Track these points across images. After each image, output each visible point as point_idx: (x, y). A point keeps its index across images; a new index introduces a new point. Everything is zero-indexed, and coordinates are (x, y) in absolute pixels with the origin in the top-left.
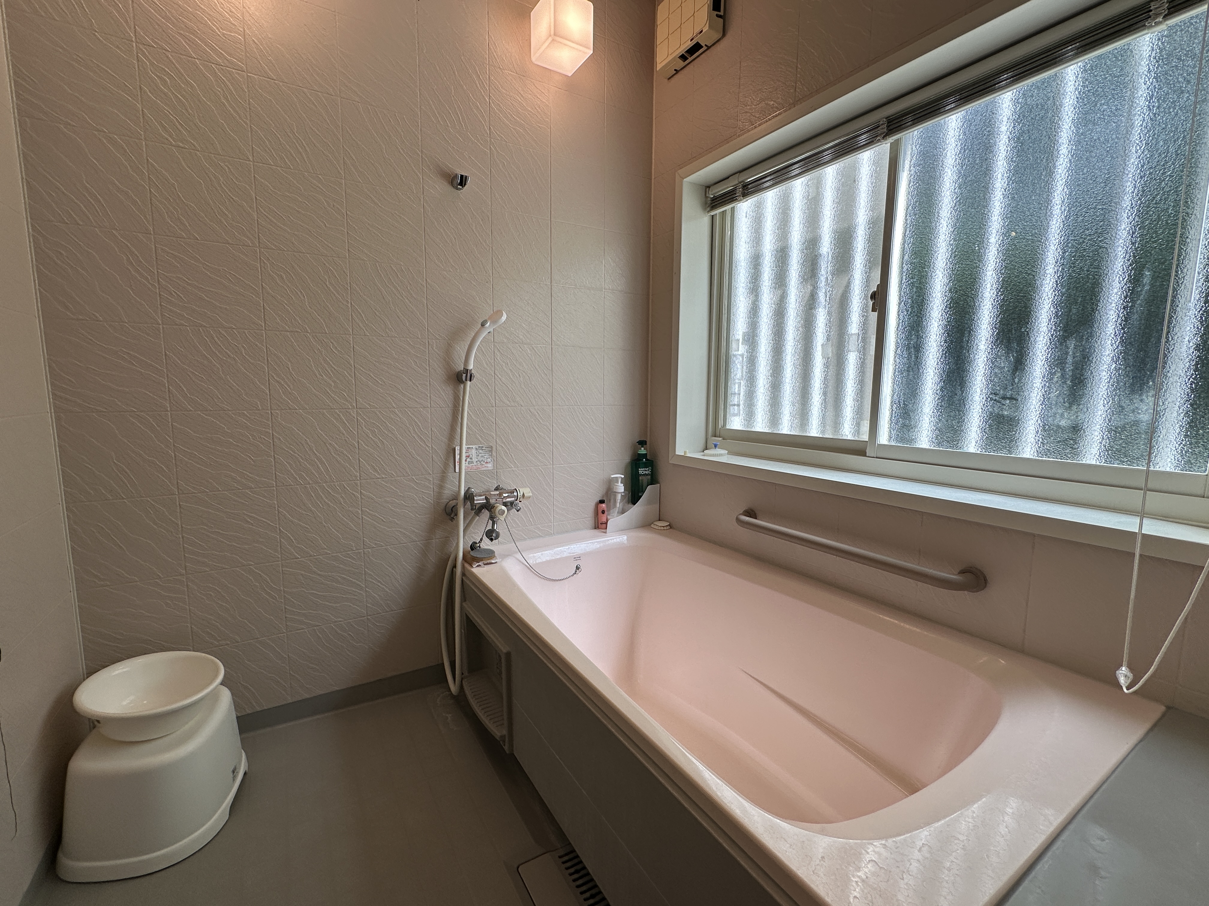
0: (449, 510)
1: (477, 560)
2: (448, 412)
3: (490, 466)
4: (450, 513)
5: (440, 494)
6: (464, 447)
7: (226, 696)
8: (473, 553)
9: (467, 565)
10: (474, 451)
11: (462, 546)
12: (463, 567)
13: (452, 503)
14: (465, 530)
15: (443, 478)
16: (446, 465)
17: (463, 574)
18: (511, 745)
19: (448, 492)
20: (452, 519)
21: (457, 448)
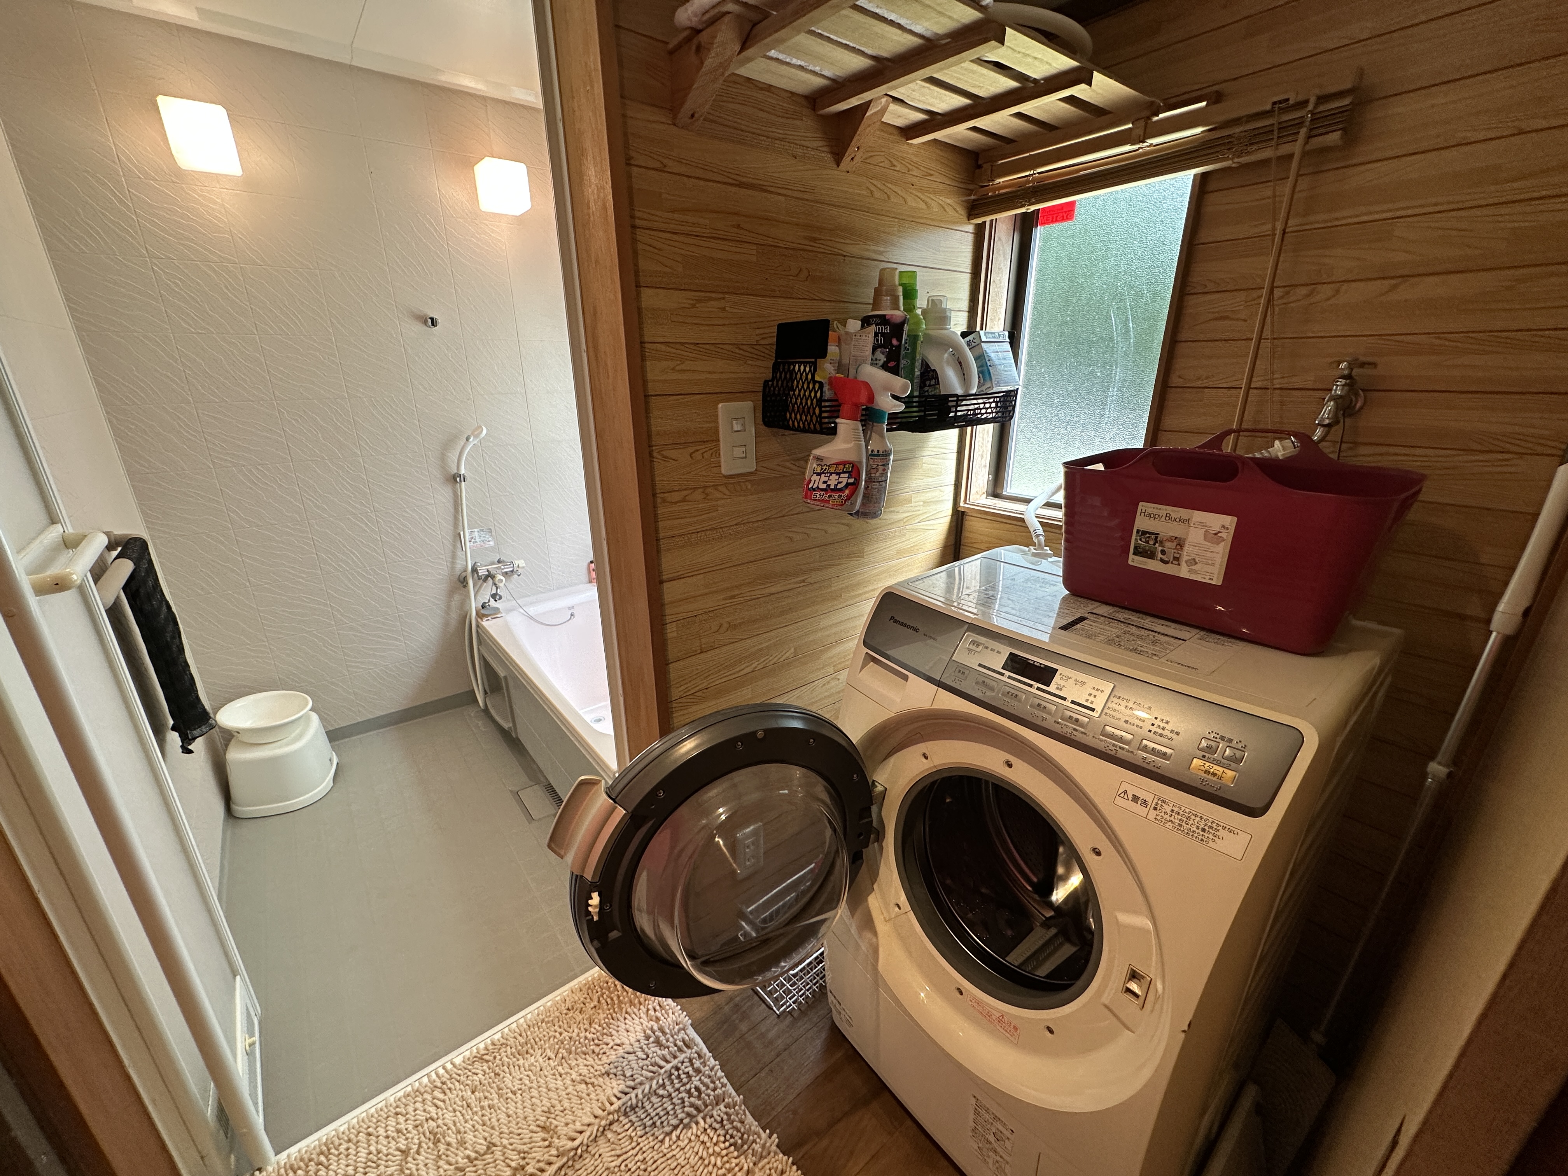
0: (462, 579)
1: (487, 616)
2: (450, 506)
3: (492, 543)
4: (463, 582)
5: (453, 568)
6: (467, 531)
7: (315, 717)
8: (483, 611)
9: (479, 620)
10: (476, 534)
11: (474, 606)
12: (477, 621)
13: (464, 574)
14: (475, 596)
15: (454, 556)
16: (454, 546)
17: (478, 626)
18: (516, 733)
19: (459, 567)
20: (465, 587)
21: (462, 533)
